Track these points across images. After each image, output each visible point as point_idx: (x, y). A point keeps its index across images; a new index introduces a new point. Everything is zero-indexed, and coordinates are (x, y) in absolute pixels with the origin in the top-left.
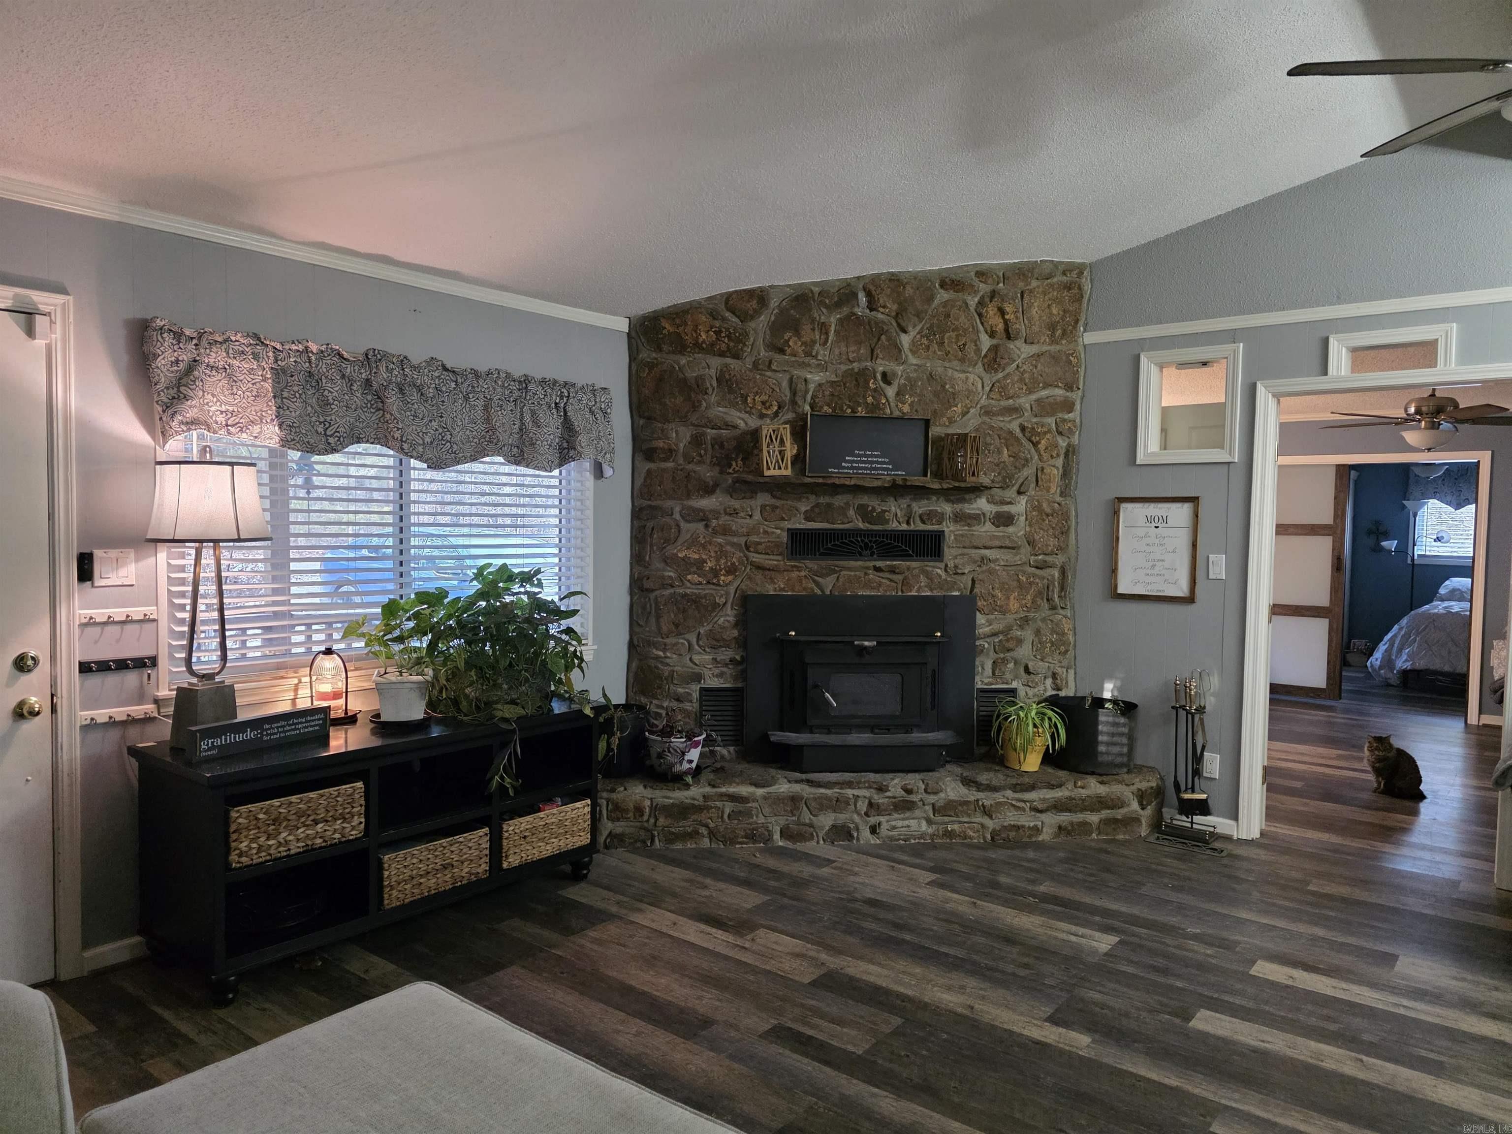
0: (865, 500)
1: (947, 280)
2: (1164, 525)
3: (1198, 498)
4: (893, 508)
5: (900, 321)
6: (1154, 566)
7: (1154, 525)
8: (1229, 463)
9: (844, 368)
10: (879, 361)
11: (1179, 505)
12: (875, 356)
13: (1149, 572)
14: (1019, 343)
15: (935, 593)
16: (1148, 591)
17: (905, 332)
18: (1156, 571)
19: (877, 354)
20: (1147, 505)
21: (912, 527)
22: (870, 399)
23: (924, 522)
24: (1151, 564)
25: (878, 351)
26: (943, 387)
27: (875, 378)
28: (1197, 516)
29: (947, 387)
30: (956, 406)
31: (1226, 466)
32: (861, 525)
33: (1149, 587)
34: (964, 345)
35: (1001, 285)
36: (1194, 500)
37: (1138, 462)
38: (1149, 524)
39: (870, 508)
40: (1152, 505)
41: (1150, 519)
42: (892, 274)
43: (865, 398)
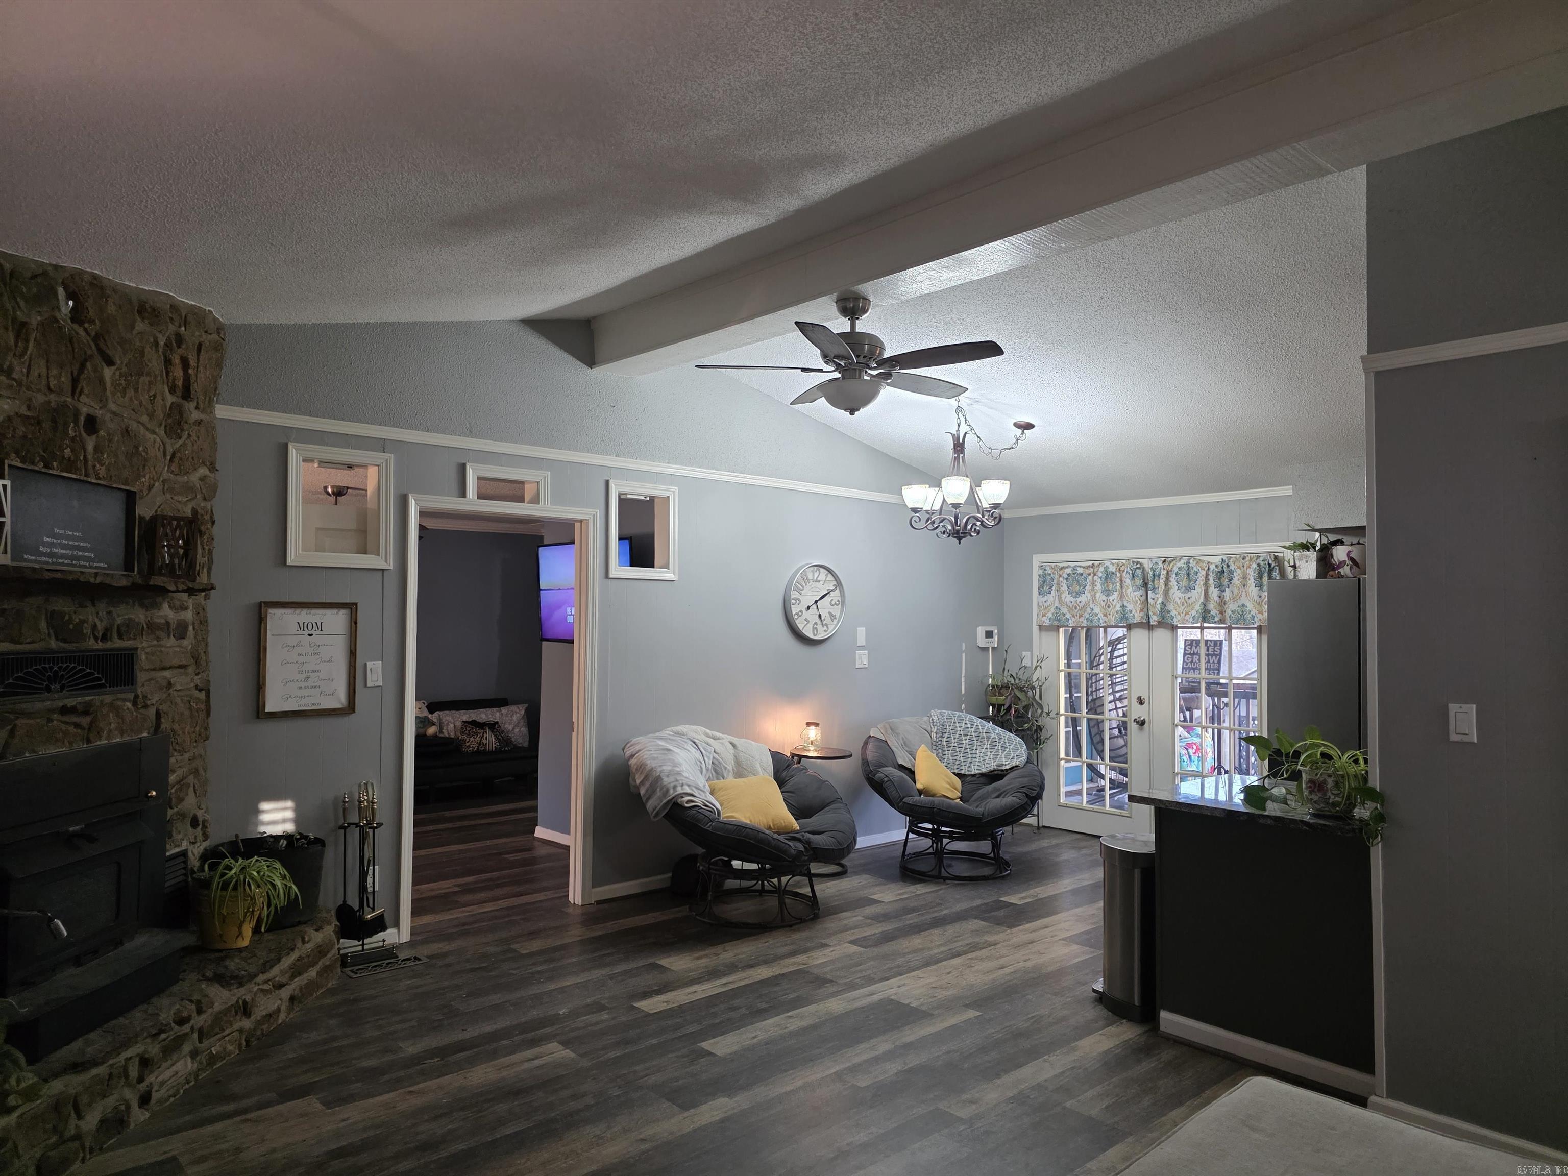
0: (62, 605)
1: (147, 306)
2: (319, 632)
3: (356, 604)
4: (90, 618)
5: (102, 345)
6: (307, 678)
7: (307, 632)
8: (383, 570)
9: (40, 398)
10: (83, 398)
11: (335, 611)
12: (78, 390)
13: (303, 684)
14: (192, 405)
15: (127, 738)
16: (301, 705)
17: (110, 362)
18: (310, 683)
19: (82, 389)
20: (298, 611)
21: (109, 645)
22: (67, 451)
23: (120, 637)
24: (304, 675)
25: (83, 383)
26: (136, 447)
27: (76, 422)
28: (356, 623)
29: (141, 449)
30: (145, 477)
31: (380, 573)
32: (53, 644)
33: (303, 702)
34: (155, 396)
35: (183, 329)
36: (350, 606)
37: (289, 562)
38: (301, 632)
39: (67, 618)
40: (305, 611)
41: (302, 627)
42: (95, 277)
43: (61, 449)
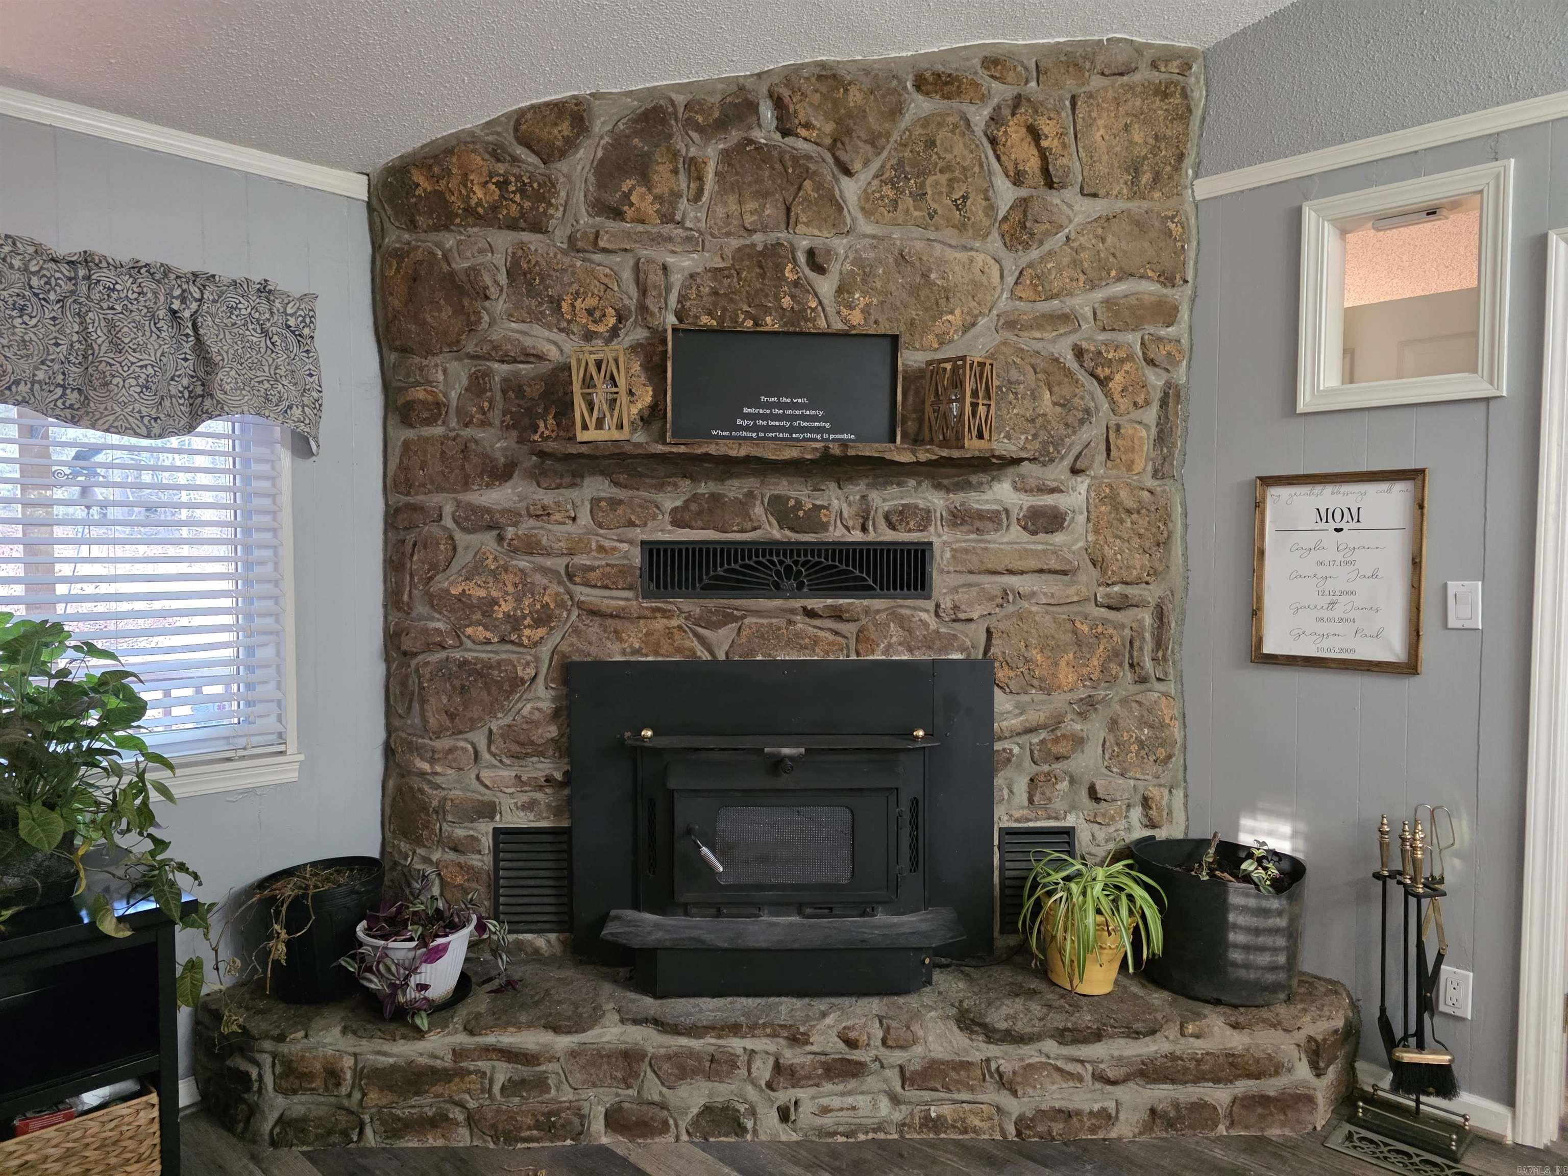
0: (783, 487)
1: (928, 75)
2: (1354, 525)
3: (1423, 471)
4: (835, 503)
5: (840, 154)
6: (1333, 603)
7: (1332, 525)
8: (1487, 400)
9: (735, 243)
10: (801, 229)
11: (1384, 486)
12: (792, 221)
13: (1325, 614)
14: (1071, 194)
15: (918, 656)
16: (1322, 649)
17: (848, 172)
18: (1337, 612)
19: (797, 215)
20: (1318, 488)
21: (871, 537)
22: (787, 302)
23: (892, 526)
24: (1328, 599)
25: (796, 210)
26: (925, 276)
27: (794, 260)
28: (1421, 507)
29: (933, 276)
30: (952, 312)
31: (1482, 406)
32: (777, 533)
33: (1326, 644)
34: (965, 198)
35: (1033, 84)
36: (1415, 475)
37: (1301, 408)
38: (1322, 525)
39: (792, 503)
40: (1329, 489)
41: (1324, 516)
42: (822, 65)
43: (778, 299)
